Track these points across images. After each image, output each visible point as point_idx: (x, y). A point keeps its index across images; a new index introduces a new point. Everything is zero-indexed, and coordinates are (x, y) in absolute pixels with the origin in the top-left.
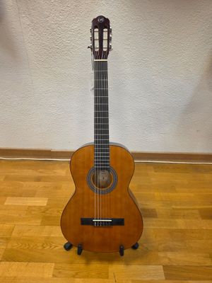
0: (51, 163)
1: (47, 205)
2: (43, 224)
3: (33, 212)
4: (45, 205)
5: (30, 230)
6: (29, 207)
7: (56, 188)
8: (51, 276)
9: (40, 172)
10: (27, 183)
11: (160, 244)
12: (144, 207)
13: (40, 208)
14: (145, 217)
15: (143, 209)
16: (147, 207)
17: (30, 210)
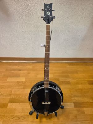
0: (25, 63)
3: (20, 83)
4: (24, 80)
5: (19, 90)
6: (18, 81)
7: (28, 73)
9: (21, 67)
11: (72, 94)
12: (65, 80)
13: (22, 81)
14: (66, 84)
15: (65, 81)
16: (66, 80)
17: (18, 82)
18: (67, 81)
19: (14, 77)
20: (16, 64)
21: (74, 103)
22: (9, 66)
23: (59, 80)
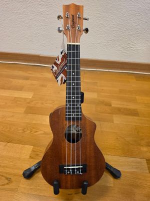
0: (39, 68)
1: (33, 97)
2: (26, 112)
3: (18, 102)
4: (31, 98)
5: (13, 116)
6: (16, 98)
7: (43, 86)
8: (28, 157)
9: (30, 74)
10: (15, 80)
11: (142, 139)
12: (125, 107)
13: (25, 99)
14: (126, 114)
15: (124, 109)
16: (128, 107)
17: (16, 100)
18: (130, 109)
19: (9, 89)
20: (21, 68)
21: (147, 160)
22: (6, 70)
23: (111, 106)
